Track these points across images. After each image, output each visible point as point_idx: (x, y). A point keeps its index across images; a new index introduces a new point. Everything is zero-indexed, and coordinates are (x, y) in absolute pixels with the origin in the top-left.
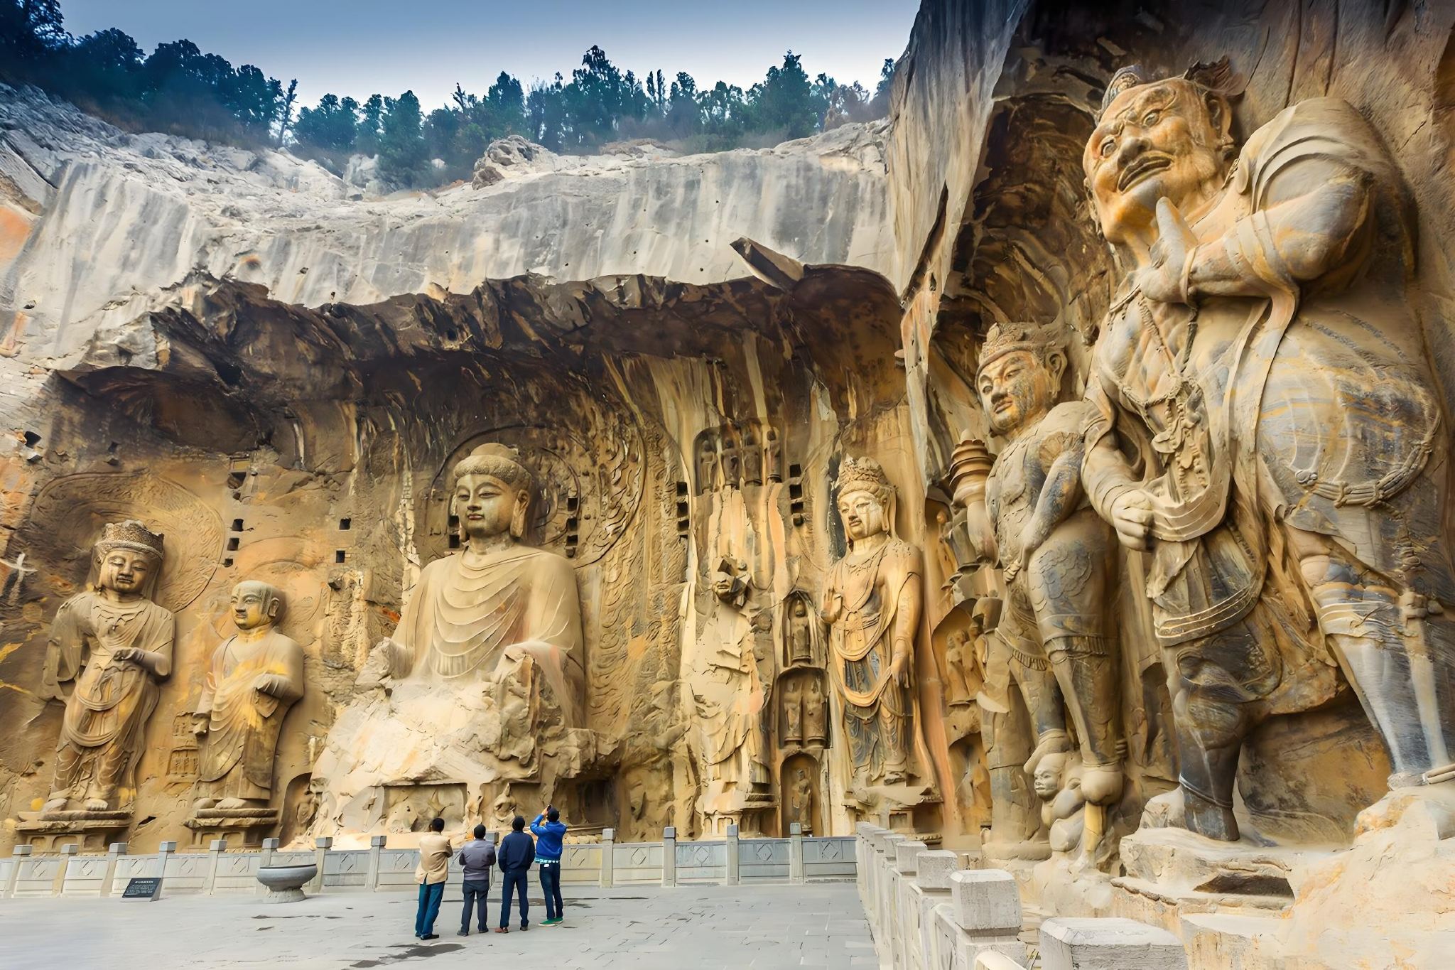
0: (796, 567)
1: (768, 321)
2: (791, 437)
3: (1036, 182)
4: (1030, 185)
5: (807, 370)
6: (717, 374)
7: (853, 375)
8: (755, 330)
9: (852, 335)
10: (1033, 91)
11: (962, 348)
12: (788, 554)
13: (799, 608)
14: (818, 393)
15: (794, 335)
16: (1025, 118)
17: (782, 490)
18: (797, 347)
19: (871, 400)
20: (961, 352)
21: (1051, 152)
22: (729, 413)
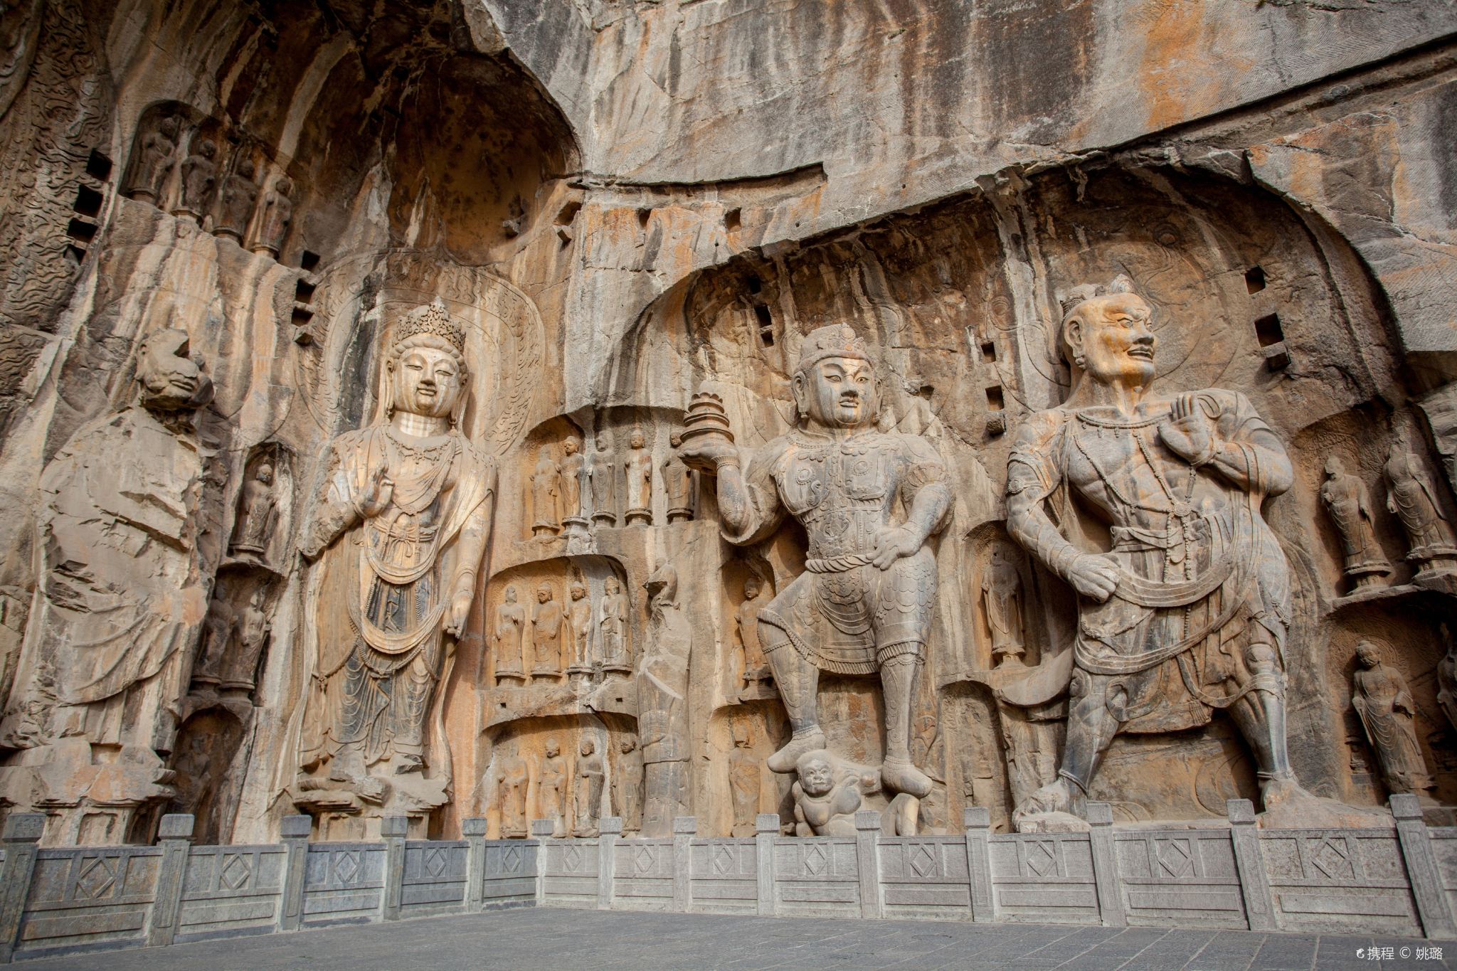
0: (283, 406)
1: (387, 50)
2: (315, 211)
3: (925, 245)
4: (919, 243)
5: (378, 142)
6: (254, 40)
7: (429, 191)
8: (359, 43)
9: (459, 149)
10: (994, 201)
11: (714, 295)
12: (275, 381)
13: (265, 468)
14: (377, 180)
15: (397, 93)
16: (971, 209)
17: (286, 280)
18: (389, 105)
19: (439, 236)
20: (709, 298)
21: (956, 239)
22: (234, 108)
